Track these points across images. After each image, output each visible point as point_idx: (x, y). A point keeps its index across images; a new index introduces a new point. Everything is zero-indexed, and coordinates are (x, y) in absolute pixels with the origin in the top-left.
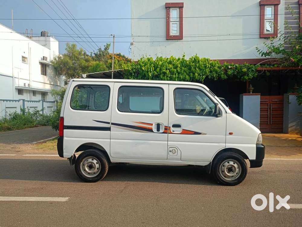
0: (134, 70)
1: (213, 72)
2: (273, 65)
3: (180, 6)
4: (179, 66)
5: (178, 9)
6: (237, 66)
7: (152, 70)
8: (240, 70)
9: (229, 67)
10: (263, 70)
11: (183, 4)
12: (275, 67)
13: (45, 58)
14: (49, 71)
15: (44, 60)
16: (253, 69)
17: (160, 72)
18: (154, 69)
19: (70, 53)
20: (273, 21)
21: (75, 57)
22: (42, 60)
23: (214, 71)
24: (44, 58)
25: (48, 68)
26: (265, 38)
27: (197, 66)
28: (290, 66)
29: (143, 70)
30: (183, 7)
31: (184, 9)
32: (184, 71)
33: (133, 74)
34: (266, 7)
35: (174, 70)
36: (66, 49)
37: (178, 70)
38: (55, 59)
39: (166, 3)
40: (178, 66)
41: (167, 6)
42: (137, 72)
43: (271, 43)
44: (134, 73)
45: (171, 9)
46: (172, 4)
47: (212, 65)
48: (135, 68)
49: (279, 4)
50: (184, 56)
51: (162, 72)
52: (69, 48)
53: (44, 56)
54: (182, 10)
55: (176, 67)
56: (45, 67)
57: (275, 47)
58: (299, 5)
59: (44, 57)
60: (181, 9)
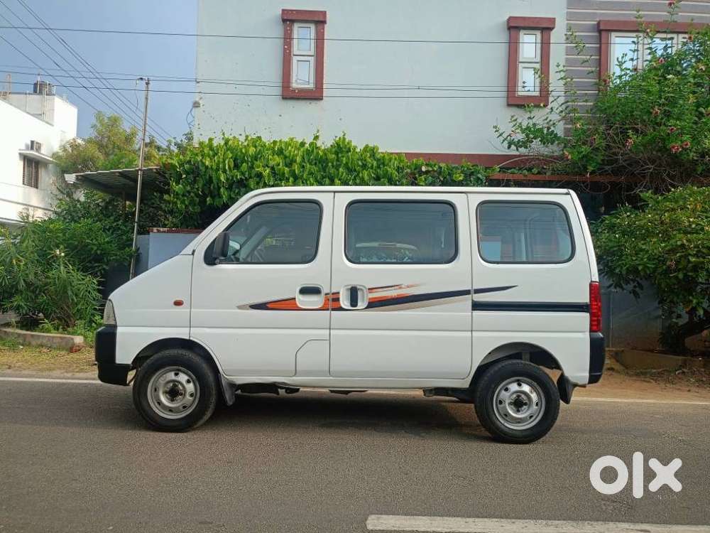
0: (187, 166)
1: (382, 180)
2: (530, 170)
3: (318, 20)
4: (298, 159)
5: (313, 27)
6: (440, 168)
7: (227, 168)
8: (448, 177)
9: (424, 169)
10: (503, 180)
11: (324, 13)
12: (533, 174)
13: (35, 144)
14: (47, 178)
15: (32, 148)
16: (480, 176)
17: (250, 174)
18: (232, 165)
19: (103, 137)
20: (538, 66)
21: (114, 148)
22: (27, 149)
23: (383, 178)
24: (33, 145)
25: (43, 169)
26: (519, 106)
27: (344, 162)
28: (568, 174)
29: (207, 167)
30: (324, 22)
31: (326, 26)
32: (311, 173)
33: (184, 176)
34: (522, 33)
35: (284, 170)
36: (94, 126)
37: (294, 171)
38: (65, 150)
39: (283, 10)
40: (295, 161)
41: (285, 18)
42: (193, 169)
43: (530, 118)
44: (187, 173)
45: (296, 26)
46: (298, 12)
47: (383, 164)
48: (189, 162)
49: (553, 28)
50: (316, 138)
51: (253, 172)
52: (102, 125)
53: (33, 140)
54: (324, 29)
55: (289, 164)
56: (37, 168)
57: (537, 127)
58: (600, 31)
59: (32, 142)
60: (320, 27)
